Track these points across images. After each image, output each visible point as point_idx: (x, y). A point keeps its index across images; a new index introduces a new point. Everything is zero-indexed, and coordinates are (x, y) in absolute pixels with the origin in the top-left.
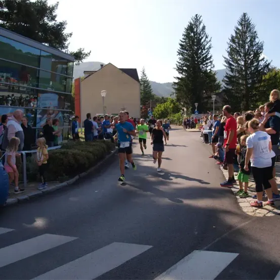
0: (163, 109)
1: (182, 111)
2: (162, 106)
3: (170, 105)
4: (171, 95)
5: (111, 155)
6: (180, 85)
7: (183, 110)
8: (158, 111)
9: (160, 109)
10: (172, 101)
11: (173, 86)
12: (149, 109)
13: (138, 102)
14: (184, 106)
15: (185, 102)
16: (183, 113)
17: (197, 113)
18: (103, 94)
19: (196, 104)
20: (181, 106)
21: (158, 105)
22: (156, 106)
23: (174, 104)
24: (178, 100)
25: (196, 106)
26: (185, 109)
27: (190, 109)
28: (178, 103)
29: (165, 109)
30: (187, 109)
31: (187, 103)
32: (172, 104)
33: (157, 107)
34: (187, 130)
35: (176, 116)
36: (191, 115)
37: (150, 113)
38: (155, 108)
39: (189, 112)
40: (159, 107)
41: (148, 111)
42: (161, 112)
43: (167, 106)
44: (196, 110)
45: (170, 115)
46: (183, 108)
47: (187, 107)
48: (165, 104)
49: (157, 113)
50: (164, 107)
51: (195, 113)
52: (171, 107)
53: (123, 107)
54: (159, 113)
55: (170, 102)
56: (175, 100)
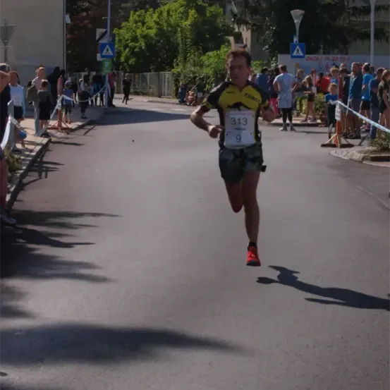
0: (152, 32)
1: (231, 39)
2: (152, 18)
7: (238, 38)
8: (135, 39)
9: (139, 32)
12: (99, 31)
14: (240, 22)
17: (298, 51)
19: (297, 15)
20: (230, 21)
21: (133, 17)
22: (126, 19)
25: (297, 21)
26: (247, 35)
27: (268, 34)
28: (215, 9)
29: (160, 30)
30: (257, 30)
31: (255, 11)
32: (192, 12)
33: (131, 24)
35: (211, 60)
36: (274, 59)
37: (107, 46)
38: (120, 28)
39: (267, 47)
40: (136, 22)
41: (97, 37)
42: (146, 43)
43: (172, 21)
44: (295, 39)
45: (185, 58)
46: (237, 30)
47: (254, 25)
48: (161, 13)
49: (127, 50)
50: (157, 23)
51: (293, 52)
52: (188, 22)
53: (5, 24)
54: (135, 47)
55: (182, 2)
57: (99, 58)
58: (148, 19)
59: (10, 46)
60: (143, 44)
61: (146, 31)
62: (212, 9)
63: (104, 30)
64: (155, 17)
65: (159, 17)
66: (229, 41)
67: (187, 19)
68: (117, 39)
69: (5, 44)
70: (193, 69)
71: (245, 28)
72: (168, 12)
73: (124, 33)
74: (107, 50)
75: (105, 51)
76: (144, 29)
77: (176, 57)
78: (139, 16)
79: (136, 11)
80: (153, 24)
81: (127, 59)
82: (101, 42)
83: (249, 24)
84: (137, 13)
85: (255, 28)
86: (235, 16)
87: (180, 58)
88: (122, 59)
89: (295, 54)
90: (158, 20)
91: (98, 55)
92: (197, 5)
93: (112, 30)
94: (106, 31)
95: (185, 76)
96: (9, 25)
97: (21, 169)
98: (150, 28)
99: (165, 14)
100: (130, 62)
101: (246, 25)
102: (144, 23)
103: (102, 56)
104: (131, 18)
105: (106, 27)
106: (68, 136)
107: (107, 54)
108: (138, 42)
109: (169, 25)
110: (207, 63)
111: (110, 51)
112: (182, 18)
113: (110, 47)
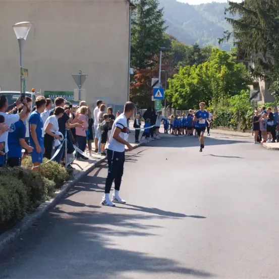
0: (195, 81)
1: (251, 87)
2: (194, 71)
3: (219, 69)
4: (221, 40)
5: (35, 215)
6: (249, 12)
7: (256, 86)
8: (183, 86)
9: (185, 81)
10: (224, 59)
11: (228, 15)
12: (154, 80)
13: (124, 58)
14: (257, 74)
15: (261, 63)
16: (255, 95)
18: (21, 32)
20: (249, 73)
21: (182, 70)
22: (177, 71)
23: (230, 66)
24: (242, 55)
26: (262, 84)
28: (241, 65)
29: (201, 81)
31: (266, 67)
32: (224, 68)
33: (180, 75)
34: (269, 145)
35: (235, 102)
37: (159, 91)
38: (172, 78)
39: (274, 93)
40: (184, 74)
41: (152, 84)
42: (190, 89)
43: (209, 73)
45: (217, 100)
46: (255, 81)
47: (266, 77)
48: (201, 68)
49: (177, 93)
50: (198, 75)
52: (220, 75)
53: (80, 73)
54: (183, 92)
55: (216, 60)
56: (234, 55)
57: (153, 100)
58: (192, 72)
59: (83, 90)
60: (188, 89)
61: (191, 81)
62: (238, 65)
63: (157, 79)
64: (197, 70)
65: (199, 71)
66: (249, 89)
67: (220, 72)
68: (170, 86)
69: (80, 87)
70: (222, 108)
71: (259, 79)
72: (207, 67)
73: (175, 82)
75: (157, 94)
76: (189, 79)
77: (210, 99)
79: (183, 67)
80: (195, 75)
81: (176, 101)
82: (155, 87)
83: (263, 76)
84: (185, 68)
85: (267, 79)
86: (252, 70)
87: (213, 100)
88: (173, 100)
90: (199, 73)
91: (153, 97)
92: (227, 62)
93: (164, 78)
94: (158, 81)
95: (216, 113)
96: (83, 74)
98: (193, 79)
99: (204, 69)
100: (179, 102)
101: (260, 77)
102: (189, 75)
103: (155, 98)
104: (180, 72)
107: (158, 96)
108: (184, 88)
109: (208, 77)
110: (232, 103)
111: (160, 94)
112: (216, 72)
113: (160, 91)
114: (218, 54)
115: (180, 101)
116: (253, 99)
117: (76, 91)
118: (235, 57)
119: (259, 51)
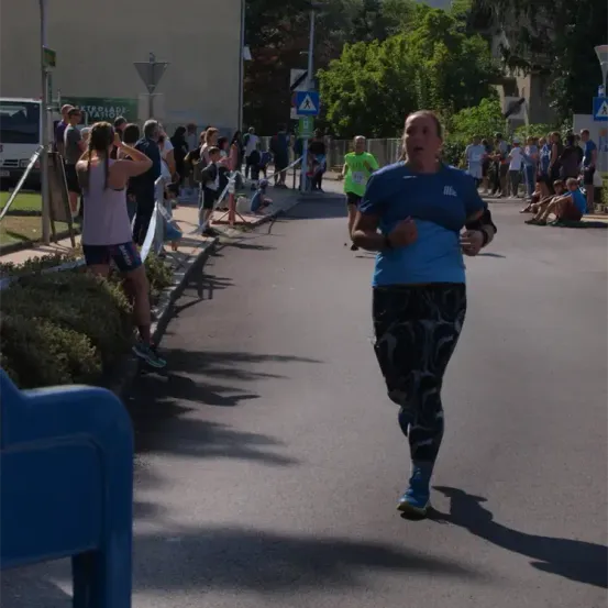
0: (377, 77)
1: (500, 89)
2: (376, 54)
3: (429, 50)
7: (511, 87)
8: (350, 87)
9: (356, 76)
10: (439, 27)
12: (295, 73)
13: (234, 28)
14: (514, 62)
15: (525, 37)
16: (514, 108)
17: (604, 110)
19: (605, 54)
20: (499, 61)
21: (348, 51)
22: (337, 54)
23: (452, 43)
24: (480, 20)
25: (604, 64)
26: (524, 82)
27: (558, 82)
28: (475, 41)
29: (389, 72)
30: (540, 76)
31: (537, 46)
32: (439, 46)
33: (344, 61)
35: (468, 121)
36: (566, 121)
37: (308, 97)
38: (326, 68)
39: (556, 102)
40: (352, 60)
41: (292, 82)
42: (365, 92)
43: (408, 59)
44: (601, 91)
46: (508, 76)
47: (536, 68)
48: (391, 47)
49: (338, 102)
50: (385, 62)
51: (597, 111)
52: (432, 63)
53: (151, 60)
54: (350, 99)
55: (424, 30)
56: (460, 18)
57: (294, 114)
58: (370, 54)
59: (159, 95)
60: (362, 94)
61: (367, 75)
62: (470, 42)
63: (302, 72)
64: (382, 51)
65: (387, 54)
66: (495, 92)
67: (431, 57)
68: (322, 86)
69: (151, 90)
71: (522, 73)
72: (402, 45)
73: (333, 77)
74: (307, 102)
75: (304, 104)
76: (364, 71)
78: (357, 51)
79: (351, 43)
80: (377, 64)
81: (337, 117)
82: (297, 89)
83: (529, 66)
84: (354, 46)
85: (538, 72)
86: (506, 53)
88: (329, 117)
89: (599, 114)
90: (385, 57)
91: (293, 110)
92: (447, 33)
93: (315, 71)
94: (306, 74)
96: (158, 61)
97: (173, 285)
98: (374, 70)
99: (397, 49)
100: (341, 122)
101: (523, 68)
102: (364, 62)
103: (299, 112)
104: (345, 55)
105: (305, 67)
106: (245, 235)
107: (307, 109)
108: (354, 91)
109: (403, 65)
110: (461, 125)
111: (311, 104)
112: (423, 55)
113: (311, 98)
114: (427, 17)
115: (344, 121)
116: (511, 117)
117: (143, 97)
118: (463, 24)
119: (522, 12)
